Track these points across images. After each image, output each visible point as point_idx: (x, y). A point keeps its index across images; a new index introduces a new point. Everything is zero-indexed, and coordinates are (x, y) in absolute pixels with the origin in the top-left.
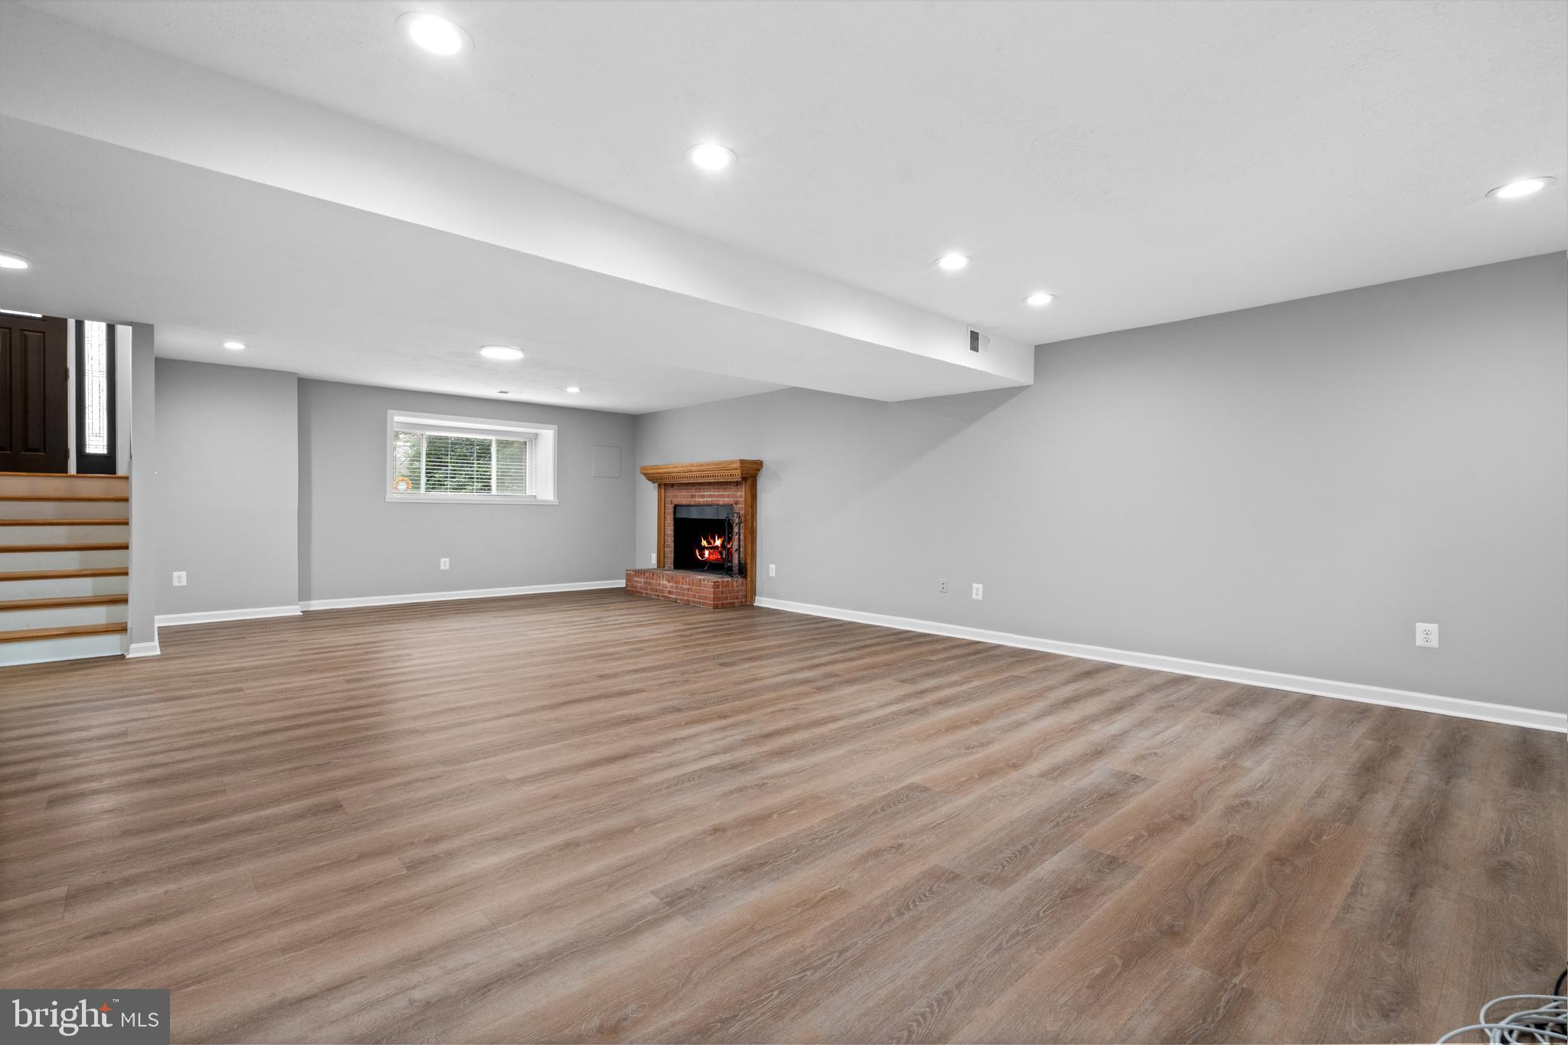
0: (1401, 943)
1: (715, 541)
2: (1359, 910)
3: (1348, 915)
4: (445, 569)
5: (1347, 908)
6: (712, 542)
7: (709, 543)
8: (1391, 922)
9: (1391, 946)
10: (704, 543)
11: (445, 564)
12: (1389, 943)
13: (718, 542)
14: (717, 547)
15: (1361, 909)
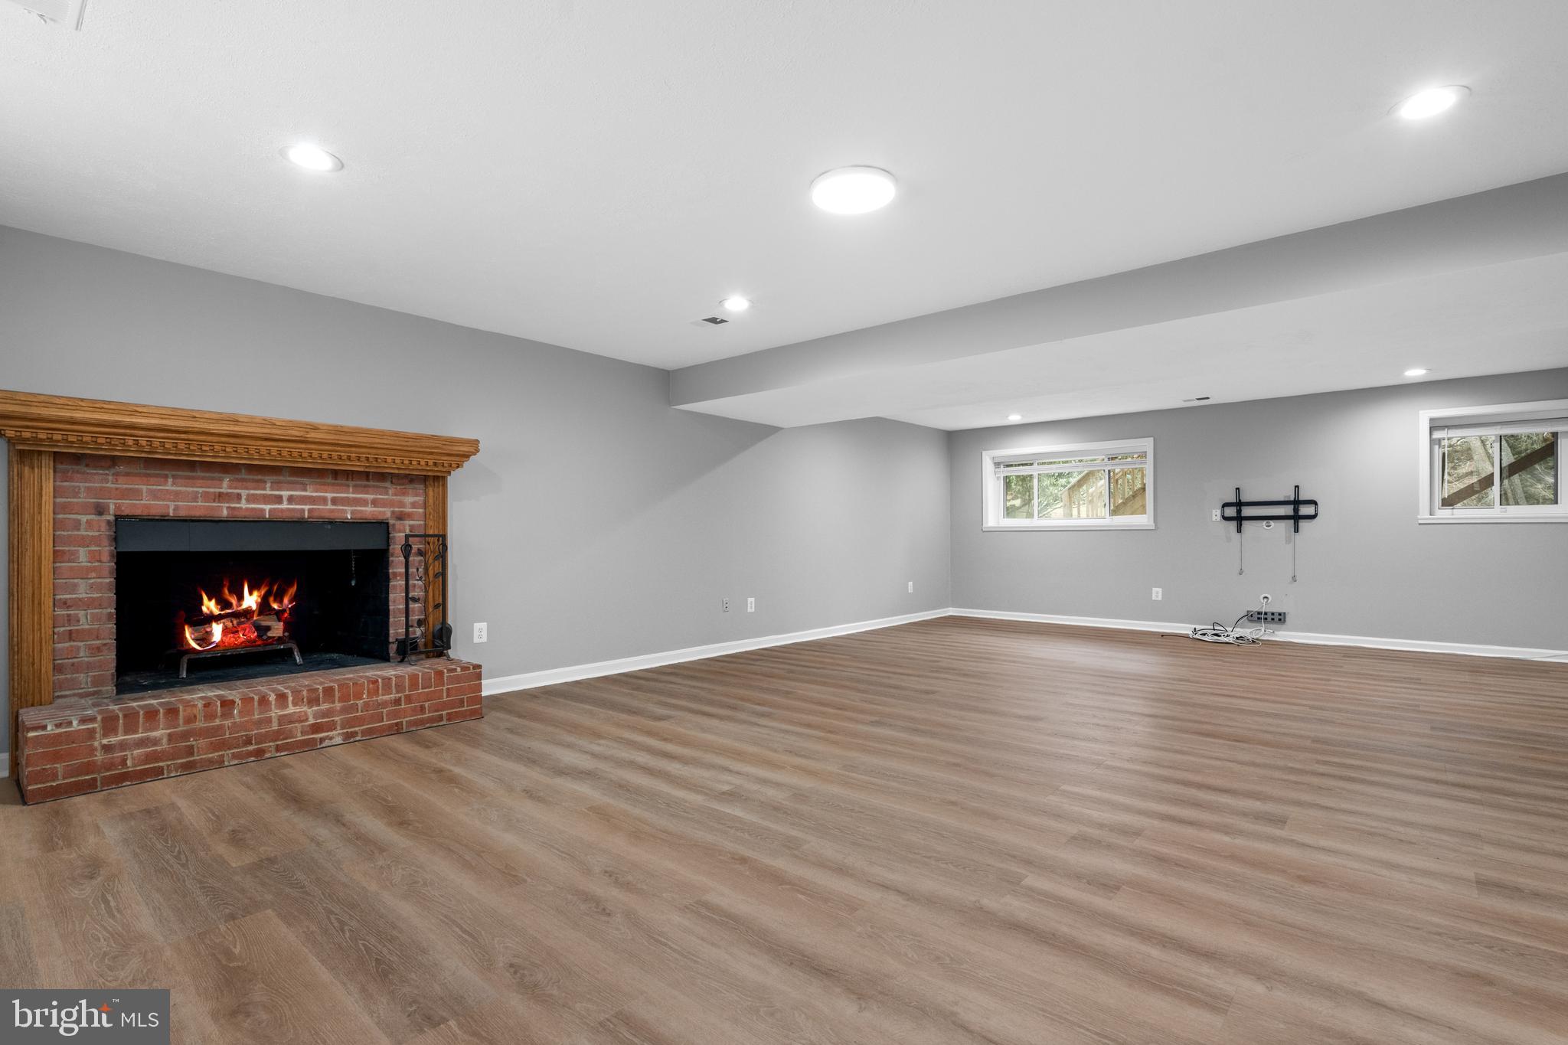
1: (241, 598)
6: (234, 601)
7: (224, 604)
10: (210, 606)
13: (251, 600)
14: (248, 613)
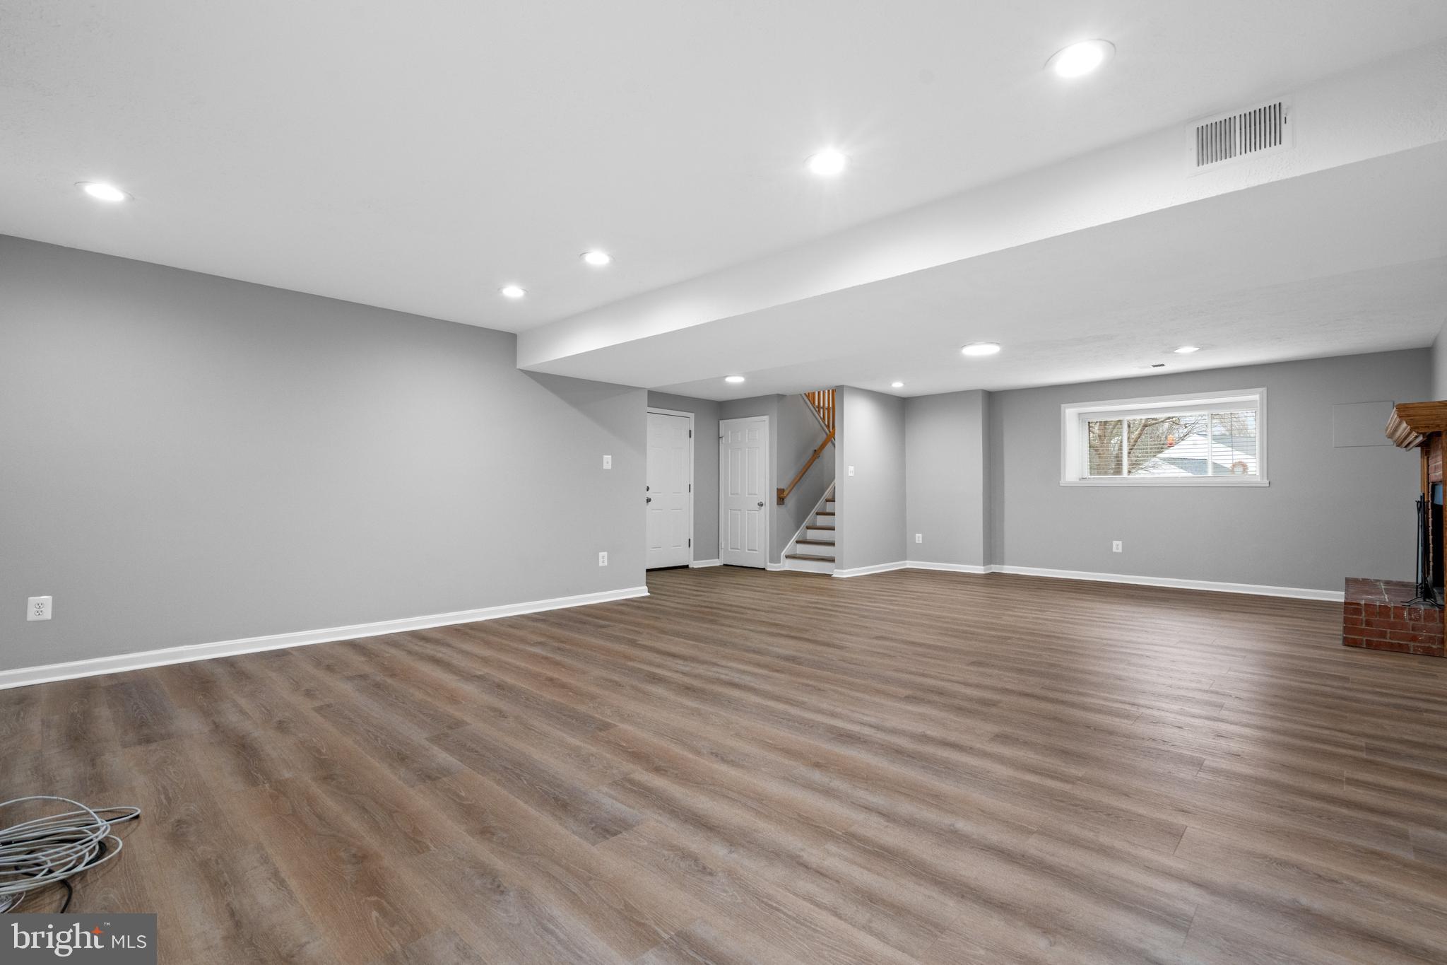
0: (204, 864)
2: (255, 865)
3: (259, 855)
4: (1117, 551)
5: (265, 860)
8: (225, 874)
9: (209, 857)
11: (1117, 546)
12: (212, 858)
15: (255, 867)
